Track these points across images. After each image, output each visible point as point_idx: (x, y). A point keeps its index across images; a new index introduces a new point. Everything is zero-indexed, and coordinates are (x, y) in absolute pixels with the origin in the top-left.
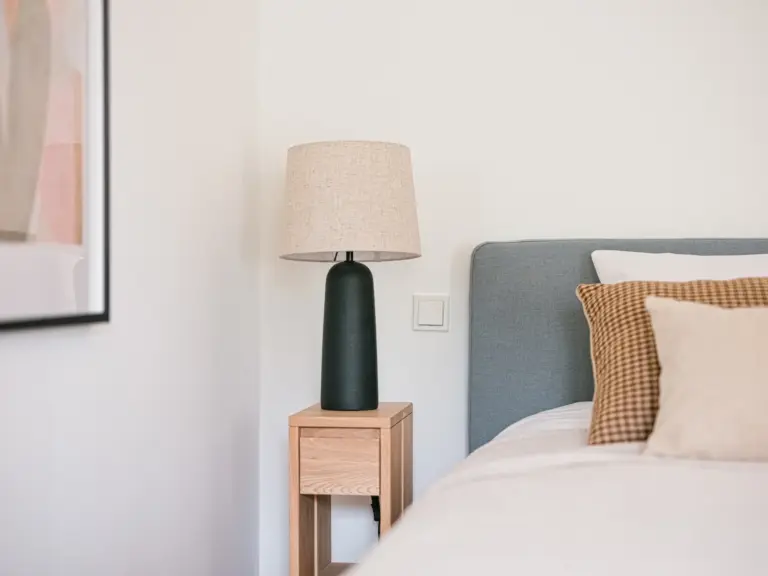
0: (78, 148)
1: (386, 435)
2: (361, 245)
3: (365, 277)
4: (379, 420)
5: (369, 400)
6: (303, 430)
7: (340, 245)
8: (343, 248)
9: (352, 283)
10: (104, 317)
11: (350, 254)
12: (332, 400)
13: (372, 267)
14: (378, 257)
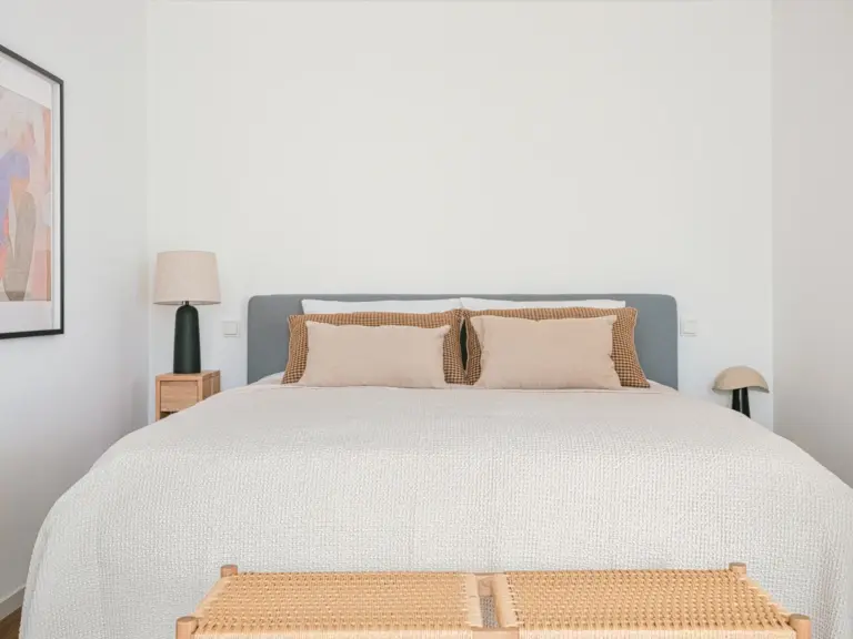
0: (49, 253)
1: (200, 384)
2: (192, 298)
3: (194, 312)
4: (199, 377)
5: (196, 369)
6: (162, 382)
7: (182, 298)
8: (185, 299)
9: (188, 317)
10: (61, 331)
11: (187, 302)
12: (178, 369)
13: (198, 308)
14: (203, 303)
